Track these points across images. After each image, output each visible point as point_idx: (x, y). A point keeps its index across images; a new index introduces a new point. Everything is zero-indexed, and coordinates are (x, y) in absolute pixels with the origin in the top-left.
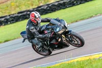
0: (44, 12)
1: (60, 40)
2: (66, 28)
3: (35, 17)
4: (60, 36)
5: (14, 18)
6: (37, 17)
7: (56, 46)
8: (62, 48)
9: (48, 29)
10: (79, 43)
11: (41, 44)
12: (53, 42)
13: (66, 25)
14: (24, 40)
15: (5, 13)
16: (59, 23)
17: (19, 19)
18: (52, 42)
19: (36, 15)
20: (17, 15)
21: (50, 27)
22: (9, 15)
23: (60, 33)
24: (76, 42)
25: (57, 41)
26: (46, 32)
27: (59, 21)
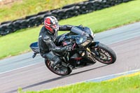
0: (98, 6)
1: (83, 54)
2: (92, 38)
3: (51, 23)
4: (84, 49)
5: (58, 14)
6: (54, 23)
7: (79, 63)
8: (85, 65)
9: (68, 40)
10: (109, 59)
11: (58, 59)
12: (75, 57)
13: (92, 35)
14: (35, 54)
15: (46, 7)
16: (83, 32)
17: (64, 16)
18: (73, 57)
19: (52, 20)
20: (61, 10)
21: (70, 37)
22: (51, 11)
23: (84, 45)
24: (105, 58)
25: (80, 55)
26: (65, 43)
27: (83, 29)
